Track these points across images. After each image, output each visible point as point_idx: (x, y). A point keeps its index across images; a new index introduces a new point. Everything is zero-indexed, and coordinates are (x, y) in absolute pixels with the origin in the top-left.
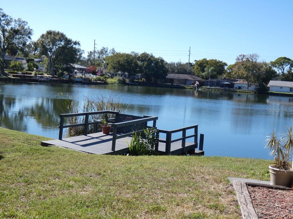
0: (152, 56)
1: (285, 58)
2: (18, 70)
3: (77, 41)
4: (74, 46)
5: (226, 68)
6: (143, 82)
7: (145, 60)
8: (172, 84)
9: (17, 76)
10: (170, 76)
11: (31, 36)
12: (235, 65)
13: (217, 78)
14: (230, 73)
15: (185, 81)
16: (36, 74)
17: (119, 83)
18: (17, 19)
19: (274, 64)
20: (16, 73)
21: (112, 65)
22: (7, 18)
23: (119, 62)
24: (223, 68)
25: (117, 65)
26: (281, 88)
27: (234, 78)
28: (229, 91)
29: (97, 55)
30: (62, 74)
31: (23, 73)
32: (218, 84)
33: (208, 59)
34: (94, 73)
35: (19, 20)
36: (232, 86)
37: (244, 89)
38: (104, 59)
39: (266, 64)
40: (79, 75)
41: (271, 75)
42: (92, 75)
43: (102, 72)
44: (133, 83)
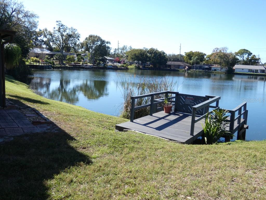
0: (157, 50)
1: (245, 50)
2: (71, 61)
3: (109, 41)
4: (107, 45)
5: (205, 57)
6: (151, 67)
7: (152, 53)
8: (170, 69)
9: (71, 65)
10: (169, 63)
11: (79, 39)
12: (212, 55)
13: (199, 64)
14: (208, 60)
15: (179, 66)
16: (83, 64)
17: (136, 68)
18: (70, 28)
19: (237, 54)
20: (71, 63)
21: (131, 57)
22: (64, 27)
23: (135, 54)
24: (204, 57)
25: (134, 57)
26: (243, 69)
27: (211, 64)
28: (208, 72)
29: (120, 51)
30: (99, 63)
31: (74, 63)
32: (200, 68)
33: (193, 51)
34: (119, 62)
35: (72, 28)
36: (210, 69)
37: (218, 71)
38: (125, 53)
39: (232, 54)
40: (110, 64)
41: (235, 61)
42: (118, 64)
43: (124, 62)
44: (145, 68)
